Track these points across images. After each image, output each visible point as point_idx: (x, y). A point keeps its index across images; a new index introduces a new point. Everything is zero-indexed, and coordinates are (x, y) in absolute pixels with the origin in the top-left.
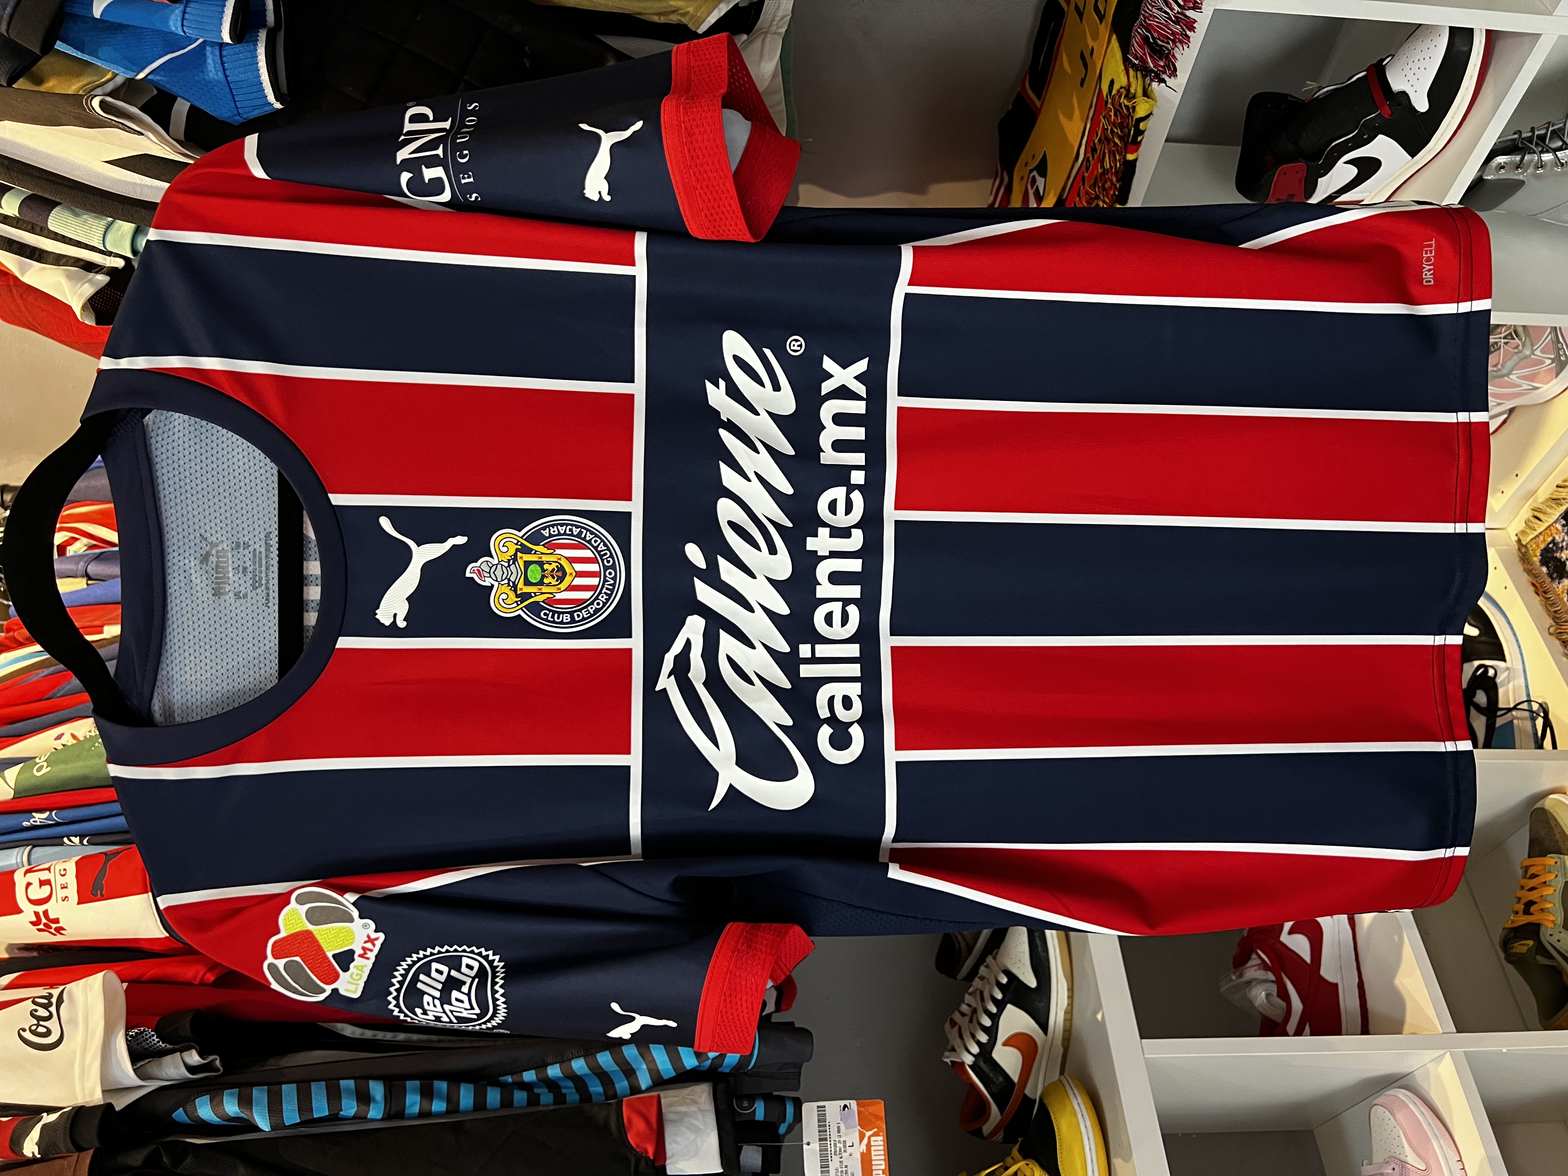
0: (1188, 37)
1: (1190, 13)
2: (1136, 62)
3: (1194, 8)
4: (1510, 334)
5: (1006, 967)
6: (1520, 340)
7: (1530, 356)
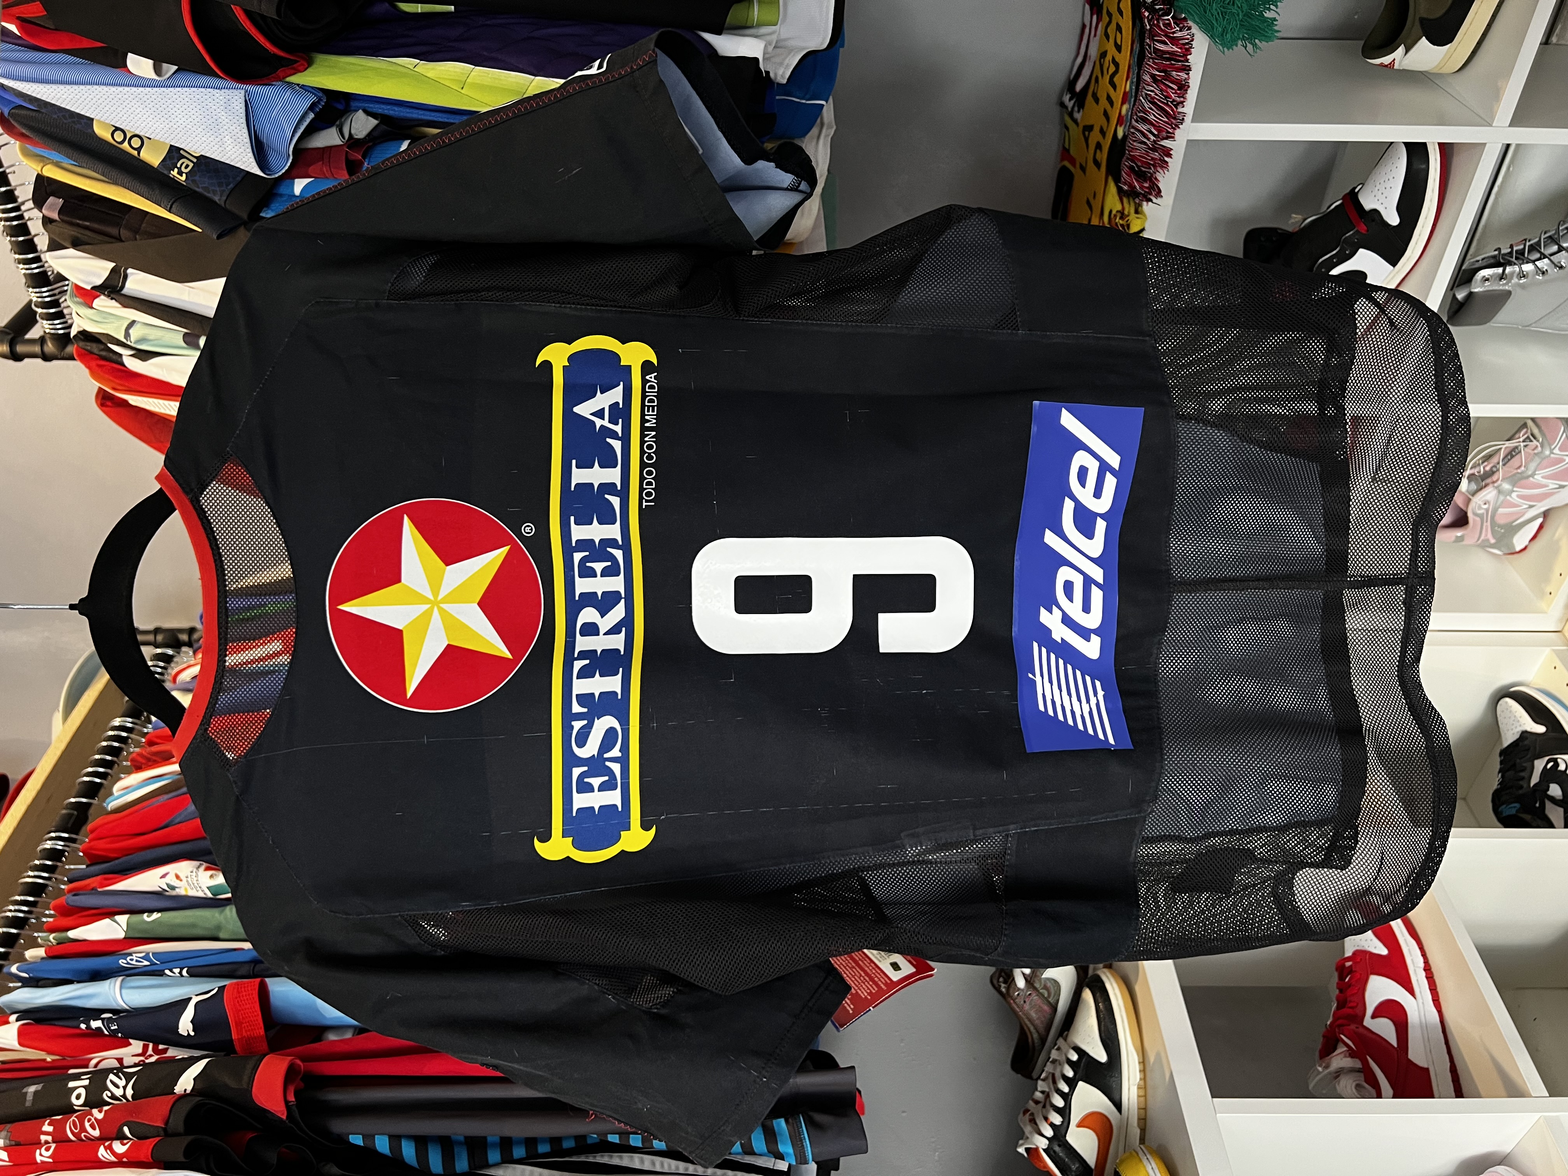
0: (1167, 162)
1: (1165, 143)
2: (1126, 188)
3: (1167, 138)
4: (1528, 437)
5: (1075, 1043)
6: (1538, 441)
7: (1549, 456)
